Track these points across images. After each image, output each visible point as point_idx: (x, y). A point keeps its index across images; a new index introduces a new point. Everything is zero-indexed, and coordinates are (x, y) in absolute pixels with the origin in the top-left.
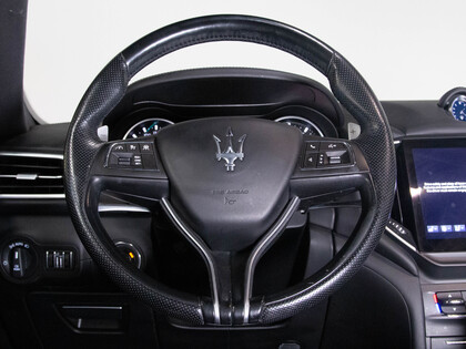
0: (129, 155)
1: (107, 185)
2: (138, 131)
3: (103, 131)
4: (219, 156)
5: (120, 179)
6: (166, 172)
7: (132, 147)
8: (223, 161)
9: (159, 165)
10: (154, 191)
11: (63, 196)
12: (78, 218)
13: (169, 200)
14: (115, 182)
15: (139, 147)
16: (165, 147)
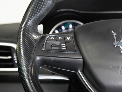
0: (58, 43)
1: (44, 62)
2: (59, 28)
3: (40, 28)
4: (116, 44)
5: (53, 58)
6: (81, 54)
7: (60, 38)
8: (118, 47)
9: (77, 49)
10: (74, 66)
11: (16, 69)
12: (26, 83)
13: (83, 72)
14: (50, 60)
15: (64, 38)
16: (80, 38)
